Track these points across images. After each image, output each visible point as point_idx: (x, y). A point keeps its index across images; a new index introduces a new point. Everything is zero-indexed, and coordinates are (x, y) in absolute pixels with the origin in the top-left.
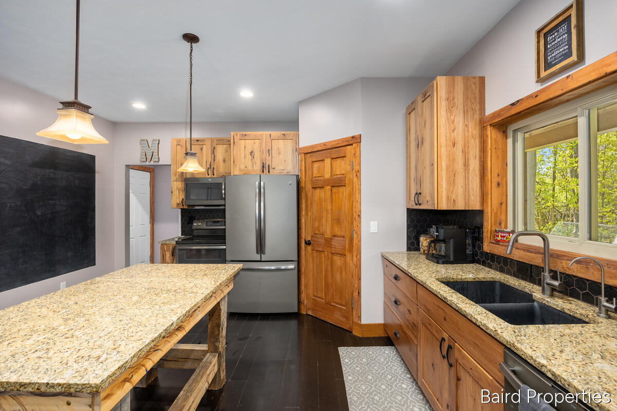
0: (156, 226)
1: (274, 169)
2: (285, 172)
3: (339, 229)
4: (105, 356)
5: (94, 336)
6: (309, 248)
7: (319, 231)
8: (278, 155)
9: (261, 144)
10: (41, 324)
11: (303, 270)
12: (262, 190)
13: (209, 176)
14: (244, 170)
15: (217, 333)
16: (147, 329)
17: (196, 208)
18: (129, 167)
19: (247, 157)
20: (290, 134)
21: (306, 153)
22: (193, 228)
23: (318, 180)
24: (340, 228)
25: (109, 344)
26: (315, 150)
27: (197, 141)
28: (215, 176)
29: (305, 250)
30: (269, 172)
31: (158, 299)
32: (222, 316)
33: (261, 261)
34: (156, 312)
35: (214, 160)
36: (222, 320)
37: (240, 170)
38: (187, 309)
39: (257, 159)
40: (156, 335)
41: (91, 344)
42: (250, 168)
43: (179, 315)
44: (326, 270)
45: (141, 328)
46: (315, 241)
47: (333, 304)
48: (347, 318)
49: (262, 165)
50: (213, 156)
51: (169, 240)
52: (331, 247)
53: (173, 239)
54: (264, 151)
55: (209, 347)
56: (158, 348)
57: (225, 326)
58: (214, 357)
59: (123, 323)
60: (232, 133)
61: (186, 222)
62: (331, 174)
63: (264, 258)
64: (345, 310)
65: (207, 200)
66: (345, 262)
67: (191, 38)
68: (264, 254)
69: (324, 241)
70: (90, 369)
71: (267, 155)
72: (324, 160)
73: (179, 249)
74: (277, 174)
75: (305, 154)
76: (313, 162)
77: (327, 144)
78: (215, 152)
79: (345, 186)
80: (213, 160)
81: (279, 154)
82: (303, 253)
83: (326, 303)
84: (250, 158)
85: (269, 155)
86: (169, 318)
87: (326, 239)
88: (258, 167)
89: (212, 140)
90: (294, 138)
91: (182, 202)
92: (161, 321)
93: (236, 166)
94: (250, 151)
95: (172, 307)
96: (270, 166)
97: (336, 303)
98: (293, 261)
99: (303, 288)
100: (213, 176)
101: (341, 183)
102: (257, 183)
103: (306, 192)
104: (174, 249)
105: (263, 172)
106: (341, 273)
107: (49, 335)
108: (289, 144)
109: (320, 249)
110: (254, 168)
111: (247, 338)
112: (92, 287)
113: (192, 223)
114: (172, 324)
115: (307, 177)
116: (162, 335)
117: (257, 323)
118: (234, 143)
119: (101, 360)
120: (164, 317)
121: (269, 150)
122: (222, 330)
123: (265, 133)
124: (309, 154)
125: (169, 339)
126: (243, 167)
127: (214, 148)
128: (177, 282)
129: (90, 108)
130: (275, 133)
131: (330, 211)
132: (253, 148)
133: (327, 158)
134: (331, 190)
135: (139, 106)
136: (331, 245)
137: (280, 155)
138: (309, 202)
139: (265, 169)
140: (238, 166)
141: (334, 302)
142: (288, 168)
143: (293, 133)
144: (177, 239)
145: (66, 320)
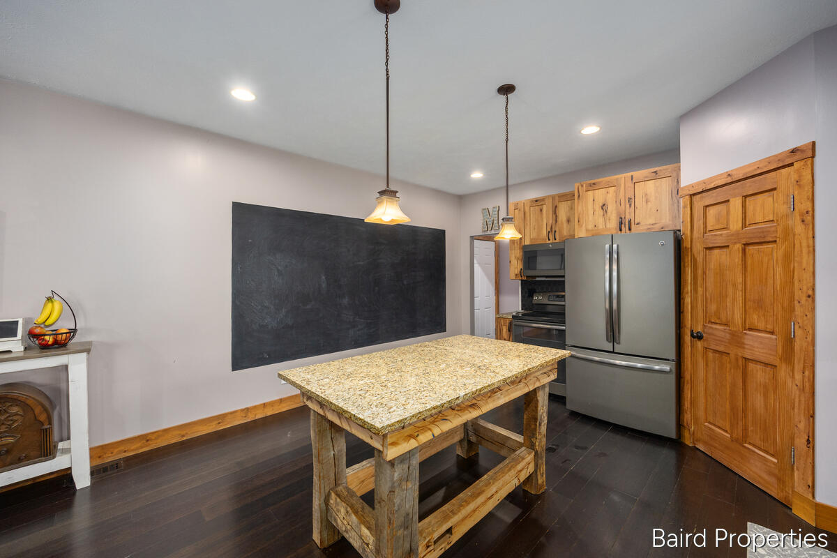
0: (502, 298)
1: (638, 224)
2: (657, 227)
3: (762, 318)
4: (395, 408)
5: (398, 390)
6: (699, 344)
7: (719, 318)
8: (644, 203)
9: (617, 193)
10: (374, 371)
11: (687, 376)
12: (615, 256)
13: (550, 242)
14: (592, 230)
15: (533, 426)
16: (435, 396)
17: (538, 279)
18: (473, 238)
19: (596, 213)
20: (667, 169)
21: (694, 195)
22: (533, 302)
23: (715, 235)
24: (764, 315)
25: (402, 400)
26: (712, 186)
27: (536, 201)
28: (557, 241)
29: (692, 346)
30: (630, 229)
31: (460, 371)
32: (539, 409)
33: (613, 352)
34: (451, 383)
35: (556, 221)
36: (540, 413)
37: (587, 230)
38: (479, 387)
39: (611, 213)
40: (438, 404)
41: (392, 396)
42: (601, 226)
43: (467, 391)
44: (734, 385)
45: (431, 394)
46: (709, 334)
47: (746, 445)
48: (780, 480)
49: (619, 220)
50: (554, 216)
51: (507, 314)
52: (744, 348)
53: (512, 313)
54: (623, 202)
55: (524, 440)
56: (447, 418)
57: (546, 422)
58: (529, 454)
59: (422, 385)
60: (577, 185)
61: (527, 295)
62: (744, 225)
63: (618, 348)
64: (774, 463)
65: (561, 269)
66: (774, 377)
67: (507, 90)
68: (619, 343)
69: (728, 336)
70: (381, 415)
71: (628, 206)
72: (728, 201)
73: (515, 325)
74: (644, 231)
75: (692, 196)
76: (706, 206)
77: (733, 173)
78: (557, 212)
79: (776, 241)
80: (554, 222)
81: (647, 201)
82: (687, 351)
83: (732, 441)
84: (601, 212)
85: (630, 205)
86: (458, 391)
87: (733, 334)
88: (613, 224)
89: (553, 197)
90: (674, 175)
91: (520, 272)
92: (450, 392)
93: (582, 226)
94: (601, 205)
95: (467, 382)
96: (632, 221)
97: (754, 446)
98: (668, 360)
99: (687, 404)
100: (554, 241)
101: (764, 237)
102: (607, 246)
103: (693, 256)
104: (510, 324)
105: (621, 230)
106: (766, 396)
107: (374, 381)
108: (665, 185)
109: (721, 349)
110: (608, 226)
111: (586, 448)
112: (419, 349)
113: (532, 297)
114: (458, 398)
115: (695, 232)
116: (445, 405)
117: (605, 435)
118: (579, 196)
119: (391, 410)
120: (455, 390)
121: (630, 199)
122: (540, 425)
123: (624, 177)
124: (699, 196)
125: (459, 413)
126: (590, 227)
127: (556, 207)
128: (486, 359)
129: (397, 192)
130: (639, 174)
131: (740, 287)
132: (605, 200)
133: (735, 196)
134: (744, 251)
135: (477, 175)
136: (744, 344)
137: (649, 203)
138: (700, 272)
139: (623, 225)
140: (584, 225)
141: (750, 444)
142: (663, 221)
143: (670, 167)
144: (514, 314)
145: (389, 372)
